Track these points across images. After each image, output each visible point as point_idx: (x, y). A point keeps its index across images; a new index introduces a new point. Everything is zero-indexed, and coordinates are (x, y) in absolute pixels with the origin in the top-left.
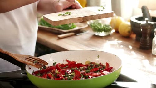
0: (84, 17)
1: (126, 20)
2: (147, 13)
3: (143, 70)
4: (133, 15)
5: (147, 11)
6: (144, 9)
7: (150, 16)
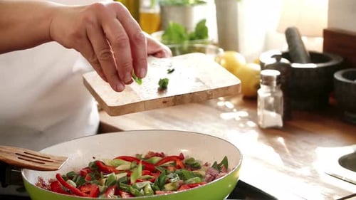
0: (175, 96)
1: (248, 60)
2: (298, 43)
3: (289, 173)
4: (266, 49)
5: (297, 38)
6: (291, 35)
7: (305, 51)
